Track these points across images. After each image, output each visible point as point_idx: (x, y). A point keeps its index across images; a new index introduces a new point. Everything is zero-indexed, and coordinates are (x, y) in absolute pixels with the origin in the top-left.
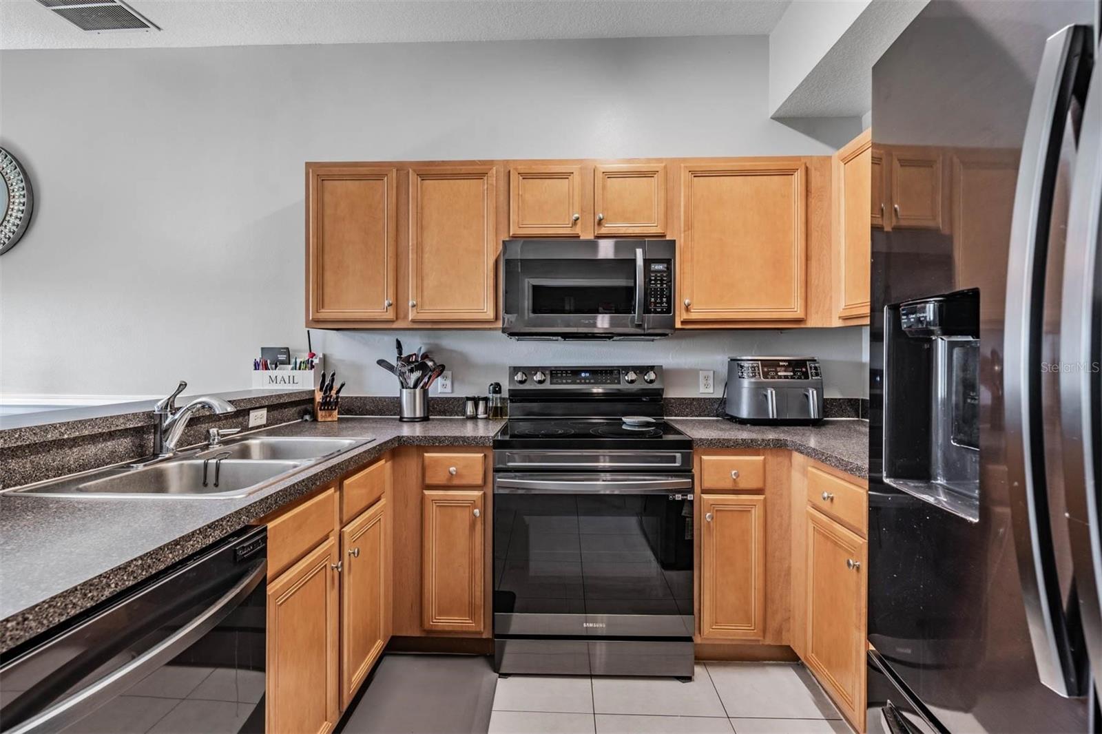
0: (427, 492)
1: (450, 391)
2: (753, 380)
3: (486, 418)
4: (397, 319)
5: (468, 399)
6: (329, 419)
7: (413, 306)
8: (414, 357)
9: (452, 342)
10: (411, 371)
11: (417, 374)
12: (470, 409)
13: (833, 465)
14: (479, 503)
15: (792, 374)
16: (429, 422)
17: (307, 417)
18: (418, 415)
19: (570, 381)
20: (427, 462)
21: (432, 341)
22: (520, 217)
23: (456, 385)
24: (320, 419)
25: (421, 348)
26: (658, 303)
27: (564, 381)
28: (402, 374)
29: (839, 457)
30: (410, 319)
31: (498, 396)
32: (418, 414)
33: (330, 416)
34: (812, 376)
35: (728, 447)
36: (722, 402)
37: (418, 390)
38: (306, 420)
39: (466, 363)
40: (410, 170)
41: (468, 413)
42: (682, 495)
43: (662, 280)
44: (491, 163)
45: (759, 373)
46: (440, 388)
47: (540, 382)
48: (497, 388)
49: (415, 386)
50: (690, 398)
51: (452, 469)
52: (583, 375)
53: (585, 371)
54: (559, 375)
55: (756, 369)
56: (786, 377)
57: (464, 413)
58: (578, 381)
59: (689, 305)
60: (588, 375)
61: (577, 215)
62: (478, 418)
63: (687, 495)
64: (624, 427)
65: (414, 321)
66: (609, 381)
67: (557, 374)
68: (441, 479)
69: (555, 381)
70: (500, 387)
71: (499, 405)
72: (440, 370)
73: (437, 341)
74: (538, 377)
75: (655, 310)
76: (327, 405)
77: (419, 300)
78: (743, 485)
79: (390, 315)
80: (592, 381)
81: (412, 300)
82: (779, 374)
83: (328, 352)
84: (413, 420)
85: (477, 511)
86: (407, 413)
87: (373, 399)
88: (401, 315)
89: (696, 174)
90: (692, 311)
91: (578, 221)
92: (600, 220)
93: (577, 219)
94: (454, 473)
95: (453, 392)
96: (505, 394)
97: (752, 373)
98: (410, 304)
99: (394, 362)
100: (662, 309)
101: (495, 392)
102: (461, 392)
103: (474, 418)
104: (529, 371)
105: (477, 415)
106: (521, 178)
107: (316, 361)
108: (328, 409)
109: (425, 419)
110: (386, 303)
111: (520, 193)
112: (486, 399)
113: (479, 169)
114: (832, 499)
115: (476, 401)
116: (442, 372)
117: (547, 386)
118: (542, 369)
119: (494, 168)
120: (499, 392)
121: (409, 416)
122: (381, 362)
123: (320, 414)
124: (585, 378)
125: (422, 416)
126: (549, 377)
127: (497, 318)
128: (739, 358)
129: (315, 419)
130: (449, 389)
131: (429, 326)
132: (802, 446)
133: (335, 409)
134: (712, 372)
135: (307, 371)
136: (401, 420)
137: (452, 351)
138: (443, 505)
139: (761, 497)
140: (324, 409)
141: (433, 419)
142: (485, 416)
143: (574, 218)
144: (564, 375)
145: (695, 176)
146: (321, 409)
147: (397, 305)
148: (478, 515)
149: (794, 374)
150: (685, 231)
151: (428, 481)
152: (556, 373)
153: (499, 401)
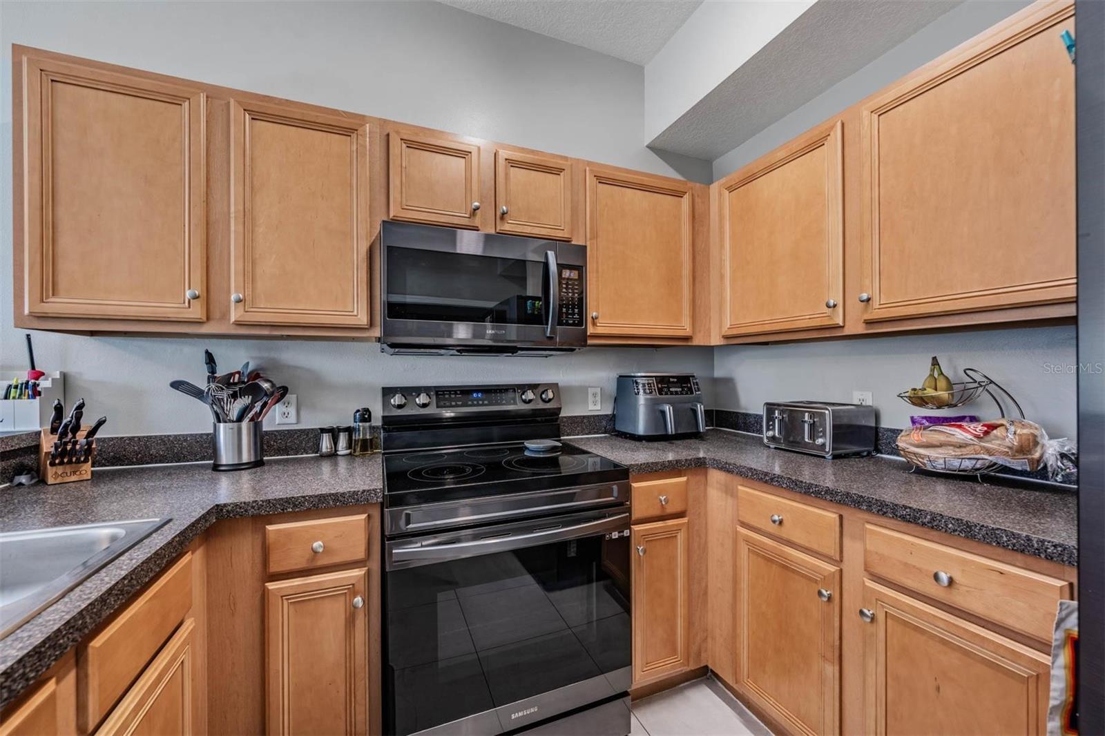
0: (271, 586)
1: (294, 421)
2: (648, 397)
3: (350, 454)
4: (208, 319)
5: (323, 430)
6: (74, 478)
7: (239, 301)
8: (237, 376)
9: (296, 356)
10: (234, 396)
11: (245, 401)
12: (326, 444)
13: (785, 486)
14: (361, 587)
15: (680, 389)
16: (266, 468)
17: (23, 479)
18: (245, 459)
19: (460, 403)
20: (271, 538)
21: (265, 355)
22: (404, 195)
23: (302, 413)
24: (50, 481)
25: (248, 363)
26: (570, 314)
27: (453, 403)
28: (216, 401)
29: (794, 478)
30: (233, 320)
31: (368, 424)
32: (246, 457)
33: (75, 473)
34: (696, 391)
35: (656, 471)
36: (612, 418)
37: (245, 424)
38: (21, 484)
39: (318, 382)
40: (232, 101)
41: (324, 450)
42: (619, 533)
43: (573, 289)
44: (362, 118)
45: (655, 390)
46: (278, 418)
47: (424, 406)
48: (365, 415)
49: (240, 419)
50: (580, 416)
51: (317, 545)
52: (475, 395)
53: (477, 391)
54: (447, 396)
55: (652, 385)
56: (676, 393)
57: (317, 448)
58: (470, 403)
59: (596, 318)
60: (480, 395)
61: (477, 204)
62: (337, 455)
63: (623, 532)
64: (527, 453)
65: (239, 324)
66: (504, 402)
67: (444, 395)
68: (298, 560)
69: (442, 403)
70: (370, 413)
71: (368, 437)
72: (281, 393)
73: (273, 355)
74: (422, 399)
75: (567, 321)
76: (64, 455)
77: (249, 292)
78: (670, 510)
79: (197, 312)
80: (486, 402)
81: (236, 291)
82: (671, 389)
83: (71, 369)
84: (237, 468)
85: (358, 600)
86: (226, 457)
87: (163, 440)
88: (216, 313)
89: (602, 180)
90: (598, 325)
91: (477, 211)
92: (503, 214)
93: (477, 208)
94: (321, 550)
95: (298, 422)
96: (377, 421)
97: (649, 389)
98: (233, 297)
99: (203, 385)
100: (574, 321)
101: (363, 420)
102: (311, 422)
103: (333, 455)
104: (409, 392)
105: (336, 451)
106: (404, 145)
107: (44, 384)
108: (70, 462)
109: (257, 464)
110: (188, 294)
111: (404, 165)
112: (349, 430)
113: (346, 122)
114: (781, 522)
115: (334, 433)
116: (283, 396)
117: (432, 410)
118: (427, 390)
119: (368, 125)
120: (369, 420)
121: (231, 462)
122: (176, 385)
123: (51, 471)
124: (478, 399)
125: (253, 460)
126: (434, 398)
127: (371, 324)
128: (633, 374)
129: (42, 481)
130: (292, 418)
131: (265, 332)
132: (730, 464)
133: (86, 461)
134: (599, 389)
135: (25, 401)
136: (216, 468)
137: (296, 368)
138: (300, 601)
139: (685, 520)
140: (62, 463)
141: (270, 462)
142: (348, 451)
143: (473, 207)
144: (453, 396)
145: (600, 182)
146: (52, 464)
147: (206, 297)
148: (360, 605)
149: (683, 390)
150: (590, 239)
151: (274, 568)
152: (442, 394)
153: (368, 431)
